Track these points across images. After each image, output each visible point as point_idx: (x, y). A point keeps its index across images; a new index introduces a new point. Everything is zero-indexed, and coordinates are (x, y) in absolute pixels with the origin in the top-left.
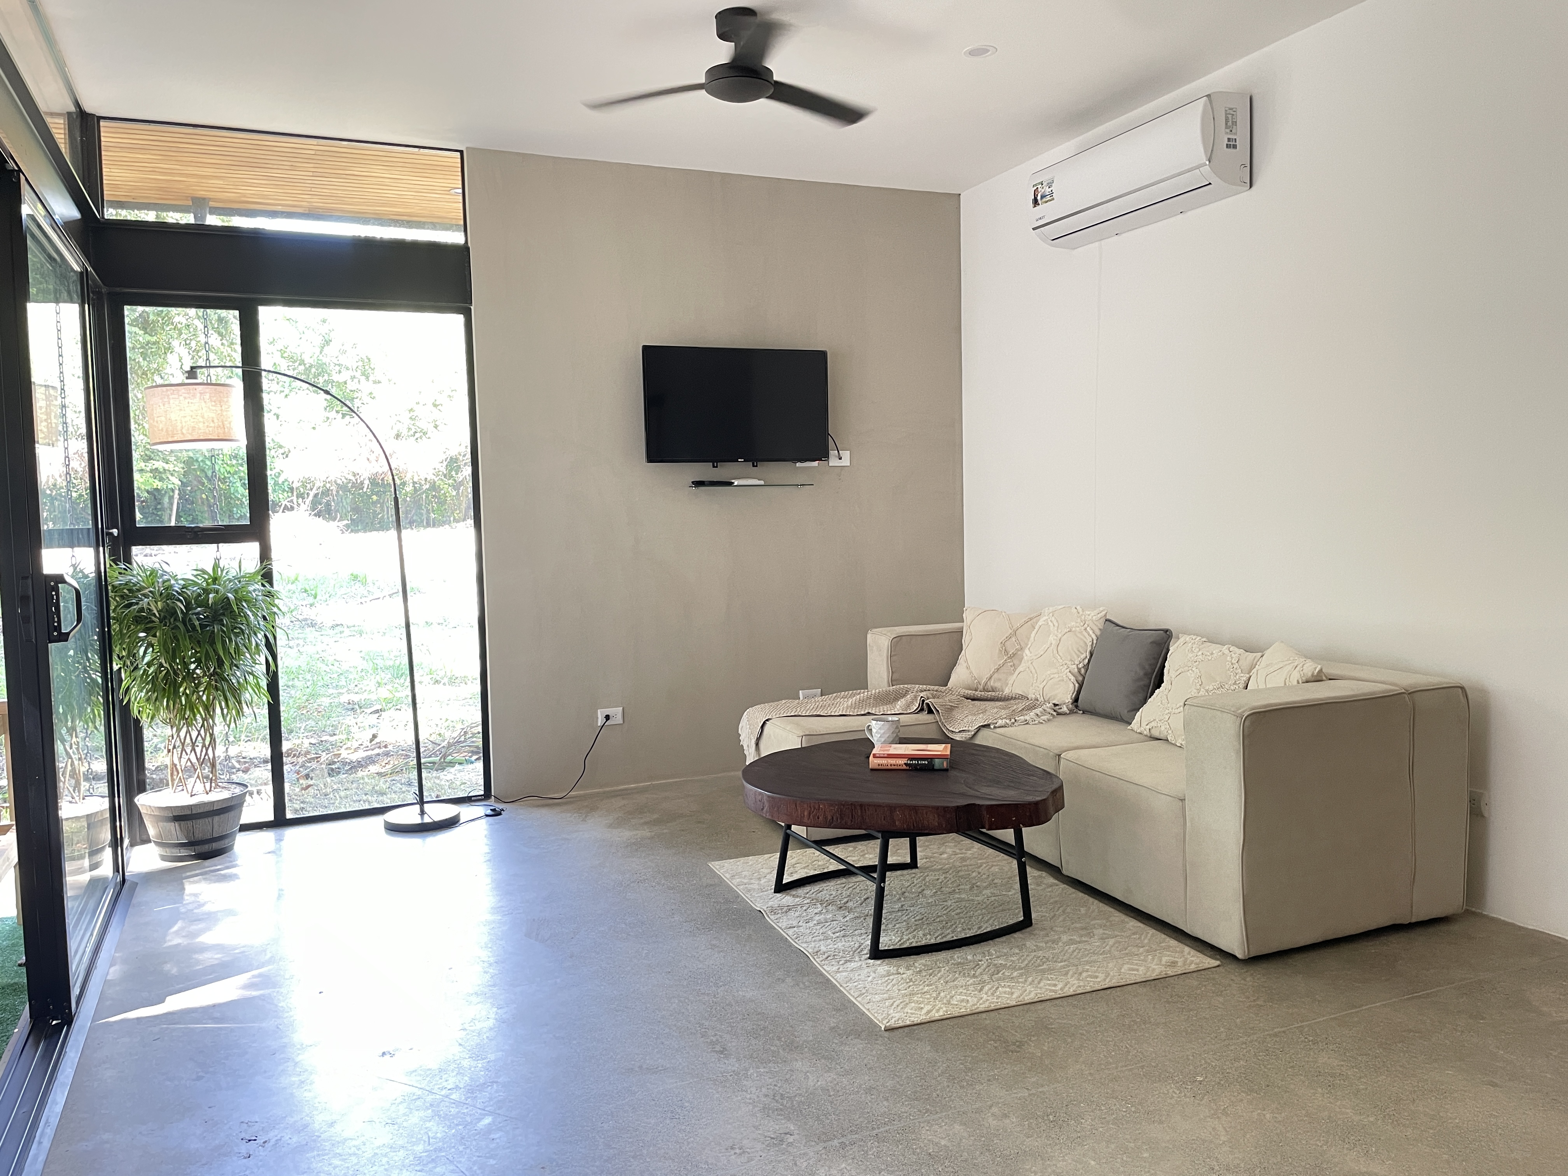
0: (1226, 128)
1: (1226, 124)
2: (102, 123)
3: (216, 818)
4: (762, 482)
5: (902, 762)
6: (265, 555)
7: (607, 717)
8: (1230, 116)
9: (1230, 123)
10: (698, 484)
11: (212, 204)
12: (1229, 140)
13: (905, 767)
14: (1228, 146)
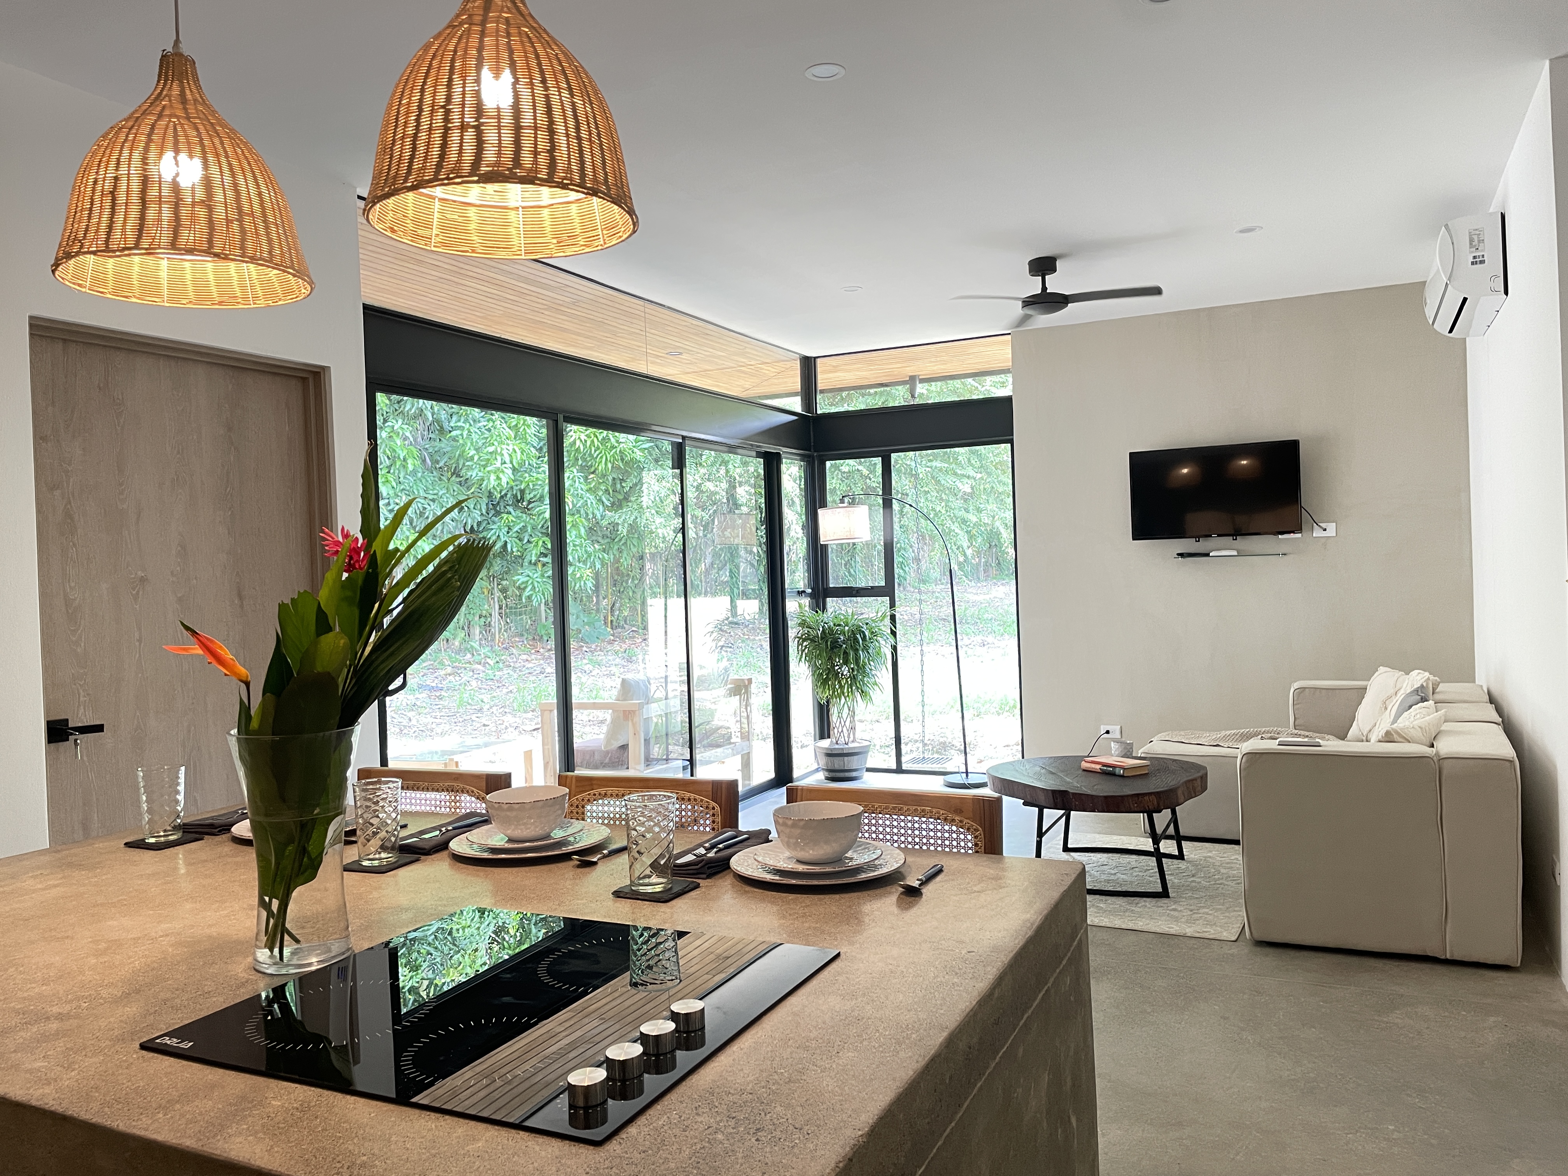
0: (1470, 248)
1: (1471, 244)
2: (819, 361)
3: (846, 758)
4: (1235, 553)
5: (1098, 767)
6: (892, 605)
7: (1108, 732)
8: (1475, 237)
9: (1476, 243)
10: (1181, 555)
11: (920, 377)
12: (1475, 257)
13: (1099, 771)
14: (1473, 263)
